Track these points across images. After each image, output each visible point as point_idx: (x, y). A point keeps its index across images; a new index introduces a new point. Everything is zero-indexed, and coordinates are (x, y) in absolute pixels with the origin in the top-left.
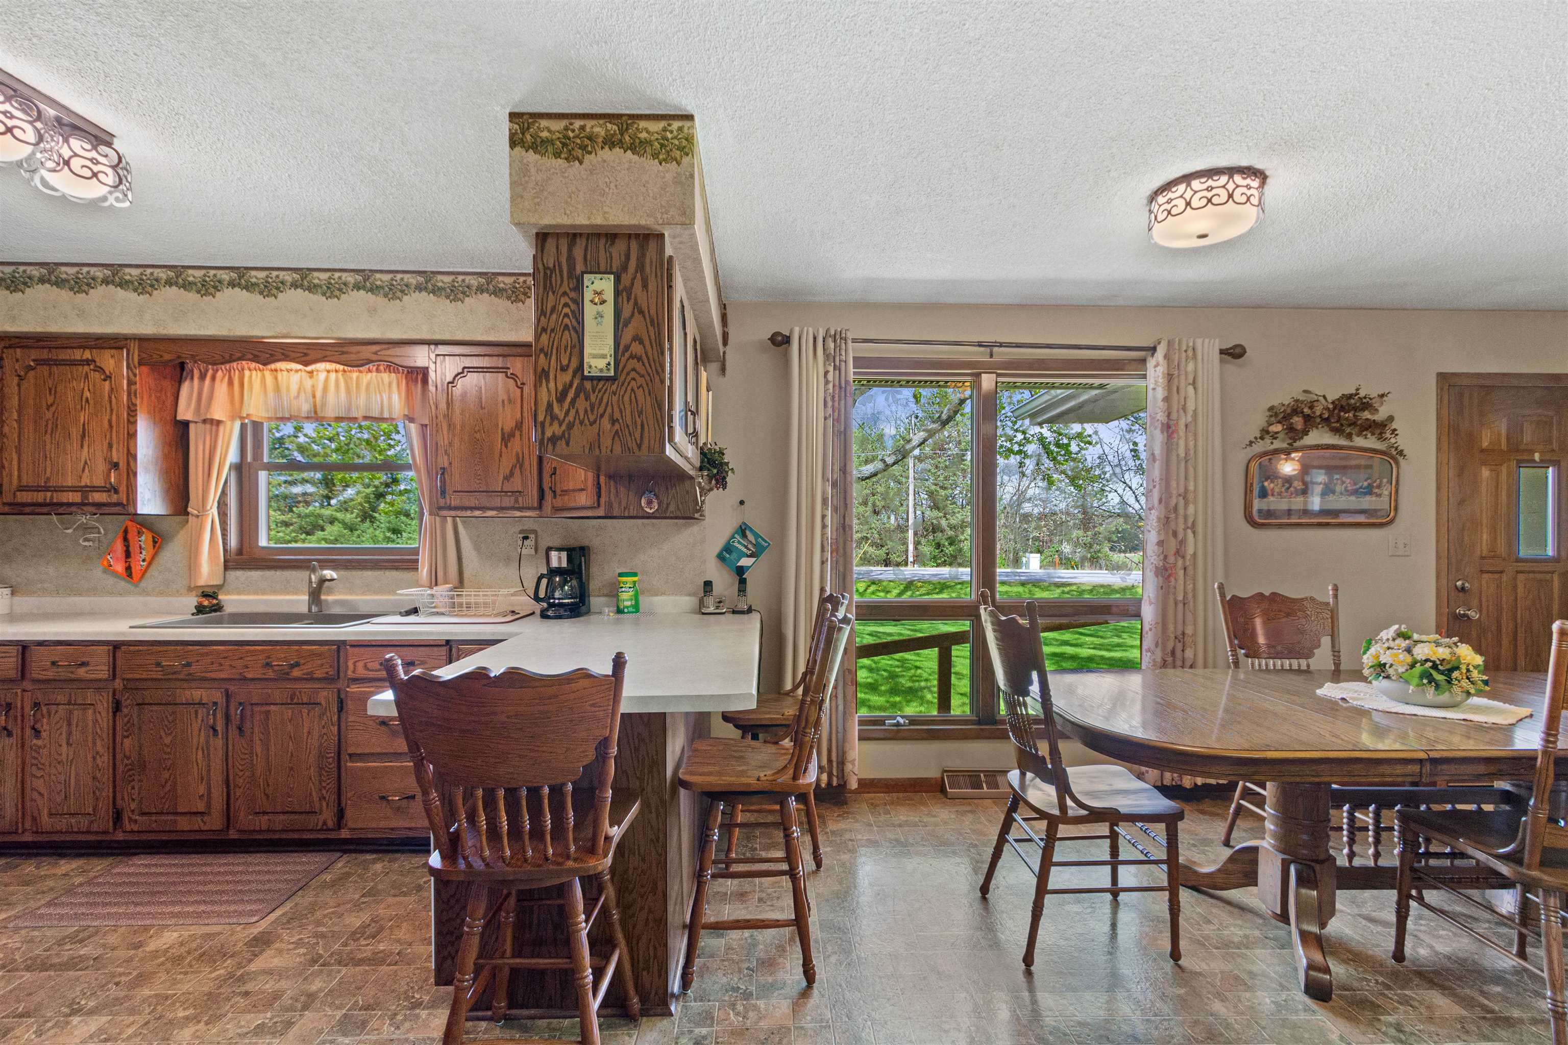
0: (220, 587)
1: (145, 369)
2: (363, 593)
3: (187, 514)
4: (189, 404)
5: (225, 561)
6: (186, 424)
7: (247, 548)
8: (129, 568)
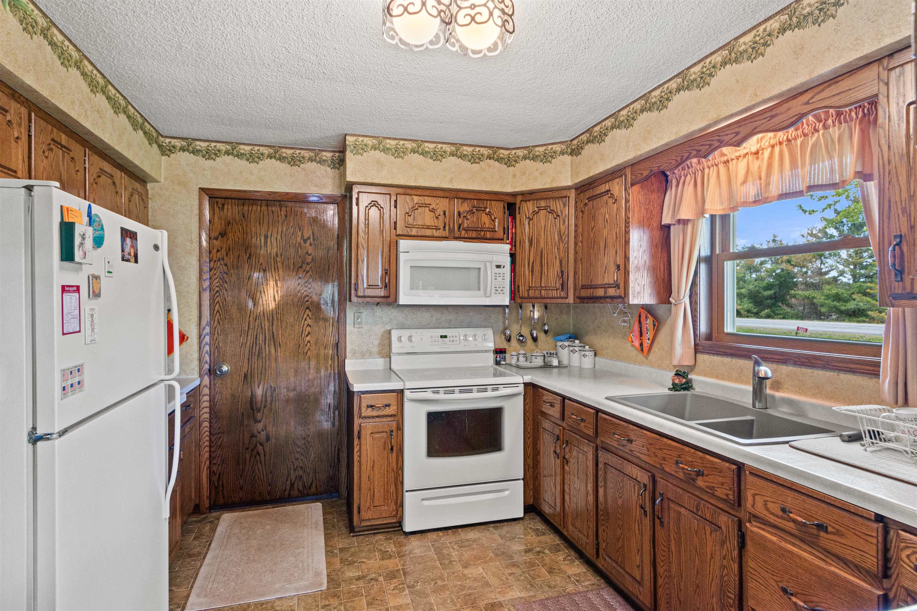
0: (692, 368)
1: (636, 188)
2: (814, 396)
3: (670, 303)
4: (669, 209)
5: (696, 345)
6: (668, 227)
7: (715, 335)
8: (641, 345)
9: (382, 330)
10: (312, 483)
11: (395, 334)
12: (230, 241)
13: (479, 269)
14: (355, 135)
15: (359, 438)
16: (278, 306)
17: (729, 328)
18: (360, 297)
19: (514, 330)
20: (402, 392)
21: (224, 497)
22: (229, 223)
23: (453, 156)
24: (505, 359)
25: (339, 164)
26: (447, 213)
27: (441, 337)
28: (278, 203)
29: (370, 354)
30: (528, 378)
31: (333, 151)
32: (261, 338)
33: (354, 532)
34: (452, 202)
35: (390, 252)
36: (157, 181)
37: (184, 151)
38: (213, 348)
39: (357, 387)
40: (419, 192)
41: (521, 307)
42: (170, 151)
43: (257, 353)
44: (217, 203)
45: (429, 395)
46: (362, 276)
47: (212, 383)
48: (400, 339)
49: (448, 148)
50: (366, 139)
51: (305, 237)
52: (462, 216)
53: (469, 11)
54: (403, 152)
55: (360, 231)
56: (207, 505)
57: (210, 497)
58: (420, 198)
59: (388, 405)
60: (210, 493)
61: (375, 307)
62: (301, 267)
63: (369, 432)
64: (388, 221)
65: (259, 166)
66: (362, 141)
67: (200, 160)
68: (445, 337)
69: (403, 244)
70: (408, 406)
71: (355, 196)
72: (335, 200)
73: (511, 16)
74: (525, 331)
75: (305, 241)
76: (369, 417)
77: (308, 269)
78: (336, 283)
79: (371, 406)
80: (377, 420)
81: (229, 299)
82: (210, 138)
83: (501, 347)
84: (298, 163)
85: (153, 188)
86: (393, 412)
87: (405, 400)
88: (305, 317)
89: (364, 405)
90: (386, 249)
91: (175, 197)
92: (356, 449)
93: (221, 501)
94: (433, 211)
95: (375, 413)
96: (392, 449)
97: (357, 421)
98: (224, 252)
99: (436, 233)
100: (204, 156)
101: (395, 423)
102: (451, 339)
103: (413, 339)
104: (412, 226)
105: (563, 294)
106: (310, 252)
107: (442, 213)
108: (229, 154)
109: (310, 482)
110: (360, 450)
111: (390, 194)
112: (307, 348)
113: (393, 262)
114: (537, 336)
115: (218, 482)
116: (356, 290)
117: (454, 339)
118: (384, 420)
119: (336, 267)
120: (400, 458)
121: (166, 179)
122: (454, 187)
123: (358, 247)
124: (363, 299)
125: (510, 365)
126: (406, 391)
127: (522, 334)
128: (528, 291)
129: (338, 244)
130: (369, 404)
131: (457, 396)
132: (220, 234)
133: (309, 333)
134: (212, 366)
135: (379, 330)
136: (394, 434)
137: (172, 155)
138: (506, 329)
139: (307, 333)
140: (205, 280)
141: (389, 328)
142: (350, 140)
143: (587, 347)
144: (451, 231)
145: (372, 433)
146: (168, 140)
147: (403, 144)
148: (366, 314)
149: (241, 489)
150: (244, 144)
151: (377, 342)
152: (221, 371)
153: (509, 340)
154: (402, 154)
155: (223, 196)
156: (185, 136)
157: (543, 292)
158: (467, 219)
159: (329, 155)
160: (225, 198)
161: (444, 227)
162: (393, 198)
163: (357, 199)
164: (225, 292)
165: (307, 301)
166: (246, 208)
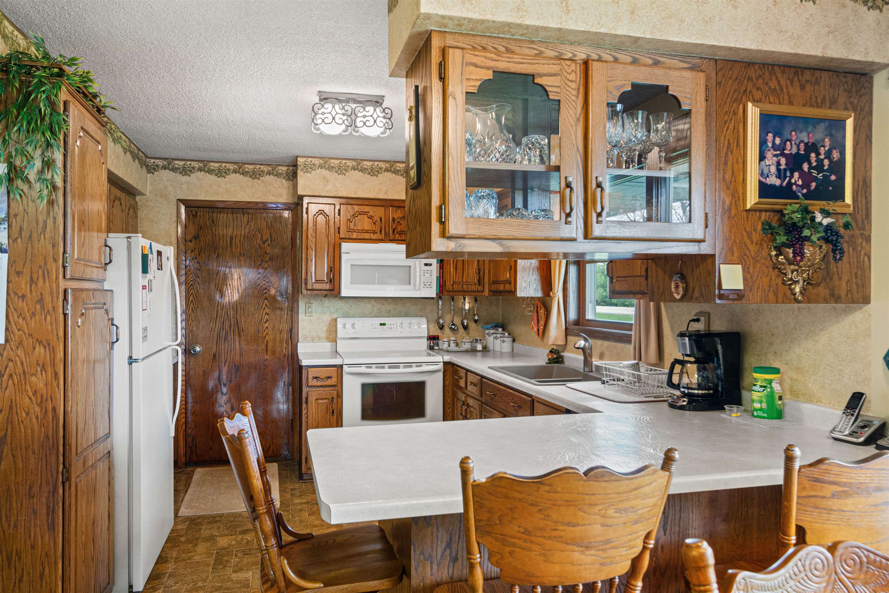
0: (563, 347)
3: (550, 296)
5: (566, 329)
7: (581, 320)
8: (538, 330)
9: (330, 318)
10: (269, 447)
11: (340, 322)
12: (202, 243)
13: (410, 266)
14: (305, 157)
15: (307, 403)
16: (241, 297)
17: (589, 316)
18: (309, 290)
19: (447, 320)
20: (341, 366)
21: (197, 456)
22: (201, 228)
23: (388, 171)
24: (438, 345)
25: (292, 176)
26: (383, 219)
27: (381, 324)
28: (241, 211)
29: (320, 339)
30: (447, 358)
31: (287, 166)
32: (227, 324)
33: (303, 480)
34: (387, 211)
35: (334, 252)
36: (144, 195)
37: (165, 169)
38: (188, 331)
39: (305, 362)
40: (360, 202)
41: (453, 299)
42: (154, 169)
43: (223, 337)
44: (192, 211)
45: (363, 369)
46: (311, 273)
47: (187, 361)
48: (344, 326)
49: (383, 165)
50: (314, 160)
51: (264, 239)
52: (396, 222)
53: (362, 119)
54: (345, 170)
55: (309, 236)
56: (184, 462)
57: (185, 455)
58: (359, 207)
59: (330, 377)
60: (186, 452)
61: (323, 299)
62: (260, 265)
63: (314, 399)
64: (333, 227)
65: (226, 180)
66: (311, 161)
67: (179, 177)
68: (384, 324)
69: (345, 246)
70: (346, 378)
71: (305, 206)
72: (290, 207)
73: (390, 119)
74: (457, 321)
75: (264, 243)
76: (314, 386)
77: (266, 266)
78: (290, 278)
79: (316, 378)
80: (321, 389)
81: (201, 291)
82: (186, 158)
83: (435, 334)
84: (258, 176)
85: (140, 200)
86: (334, 383)
87: (344, 373)
88: (264, 306)
89: (310, 377)
90: (331, 250)
91: (158, 207)
92: (304, 412)
93: (195, 459)
94: (371, 217)
95: (319, 383)
96: (333, 412)
97: (305, 390)
98: (197, 252)
99: (373, 237)
100: (181, 173)
101: (335, 392)
102: (390, 326)
103: (355, 325)
104: (354, 231)
105: (480, 288)
106: (268, 252)
107: (378, 220)
108: (201, 171)
109: (268, 446)
110: (307, 413)
111: (334, 204)
112: (265, 333)
113: (337, 260)
114: (467, 325)
115: (192, 444)
116: (306, 284)
117: (392, 326)
118: (327, 389)
119: (290, 264)
120: (340, 420)
121: (150, 192)
122: (389, 198)
123: (307, 248)
124: (312, 292)
125: (442, 350)
126: (344, 367)
127: (454, 323)
128: (453, 285)
129: (292, 245)
130: (315, 376)
131: (387, 370)
132: (194, 237)
133: (267, 320)
134: (187, 346)
135: (327, 318)
136: (335, 400)
137: (156, 173)
138: (439, 318)
139: (265, 320)
140: (181, 276)
141: (335, 316)
142: (300, 160)
143: (506, 334)
144: (387, 234)
145: (317, 399)
146: (152, 161)
147: (345, 163)
148: (315, 305)
149: (211, 449)
150: (214, 162)
151: (325, 329)
152: (195, 351)
153: (441, 327)
154: (344, 172)
155: (197, 206)
156: (166, 157)
157: (464, 286)
158: (401, 224)
159: (284, 169)
160: (198, 207)
161: (381, 232)
162: (338, 207)
163: (307, 209)
164: (198, 286)
165: (266, 293)
166: (215, 215)
